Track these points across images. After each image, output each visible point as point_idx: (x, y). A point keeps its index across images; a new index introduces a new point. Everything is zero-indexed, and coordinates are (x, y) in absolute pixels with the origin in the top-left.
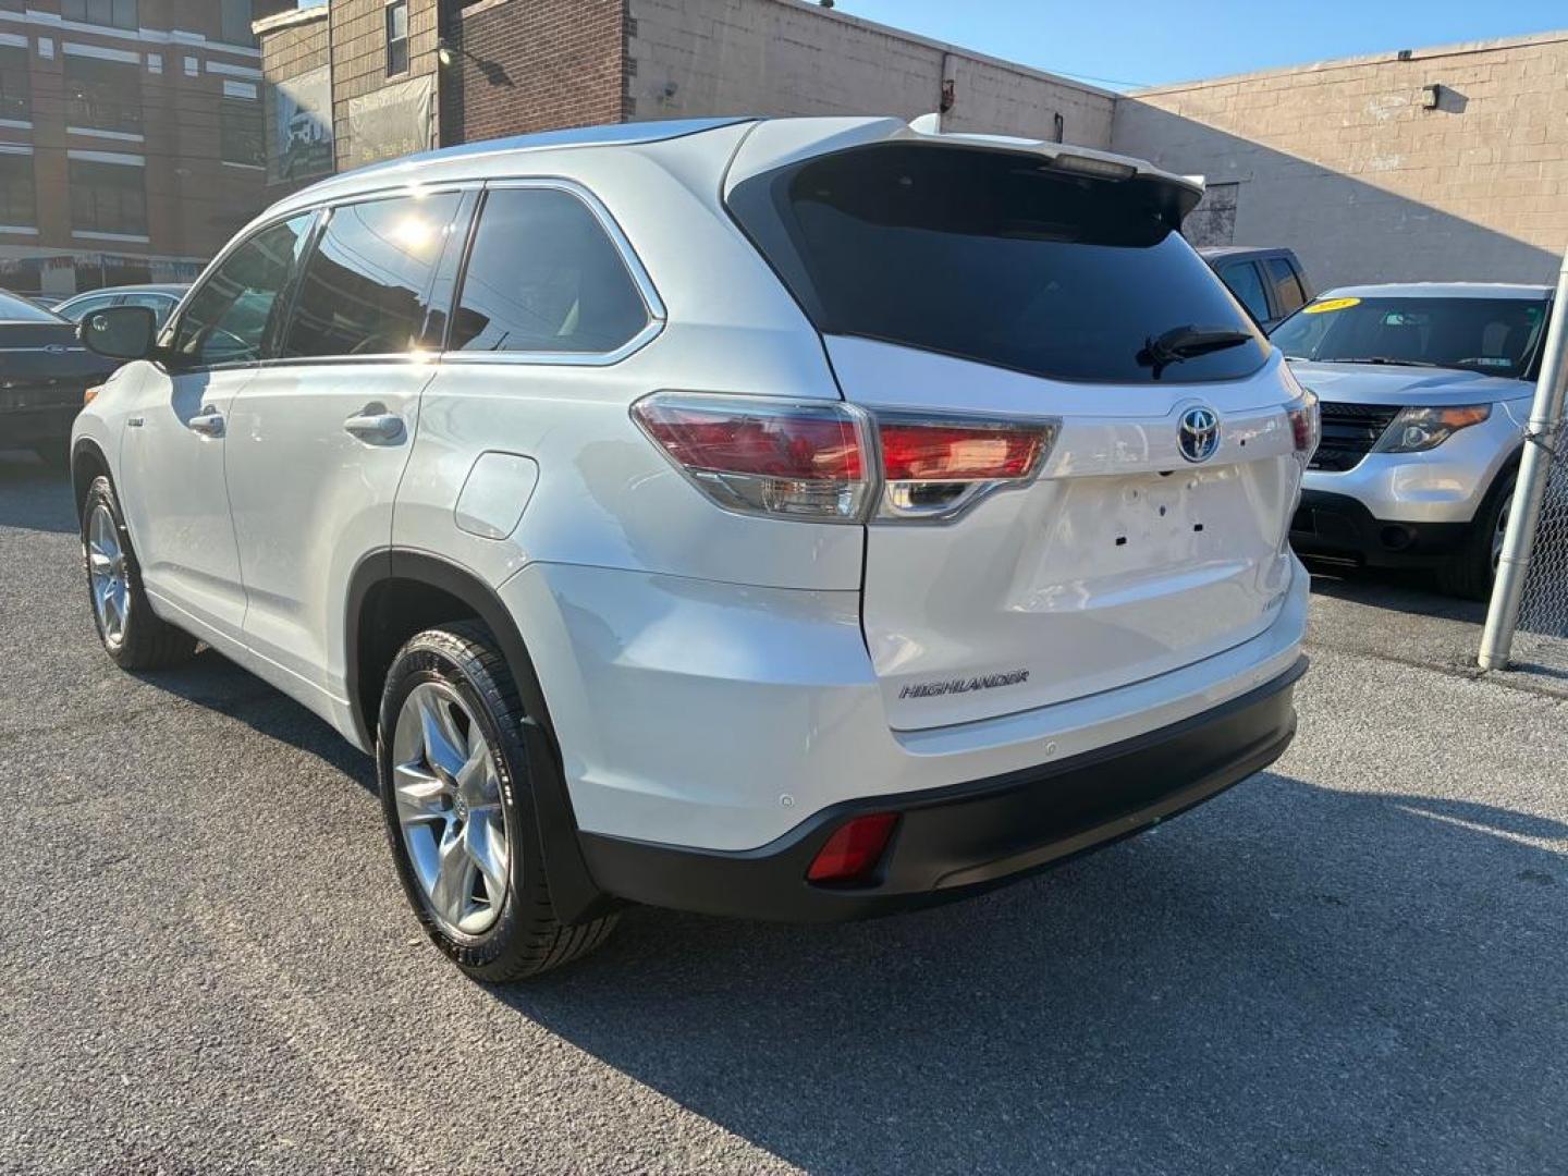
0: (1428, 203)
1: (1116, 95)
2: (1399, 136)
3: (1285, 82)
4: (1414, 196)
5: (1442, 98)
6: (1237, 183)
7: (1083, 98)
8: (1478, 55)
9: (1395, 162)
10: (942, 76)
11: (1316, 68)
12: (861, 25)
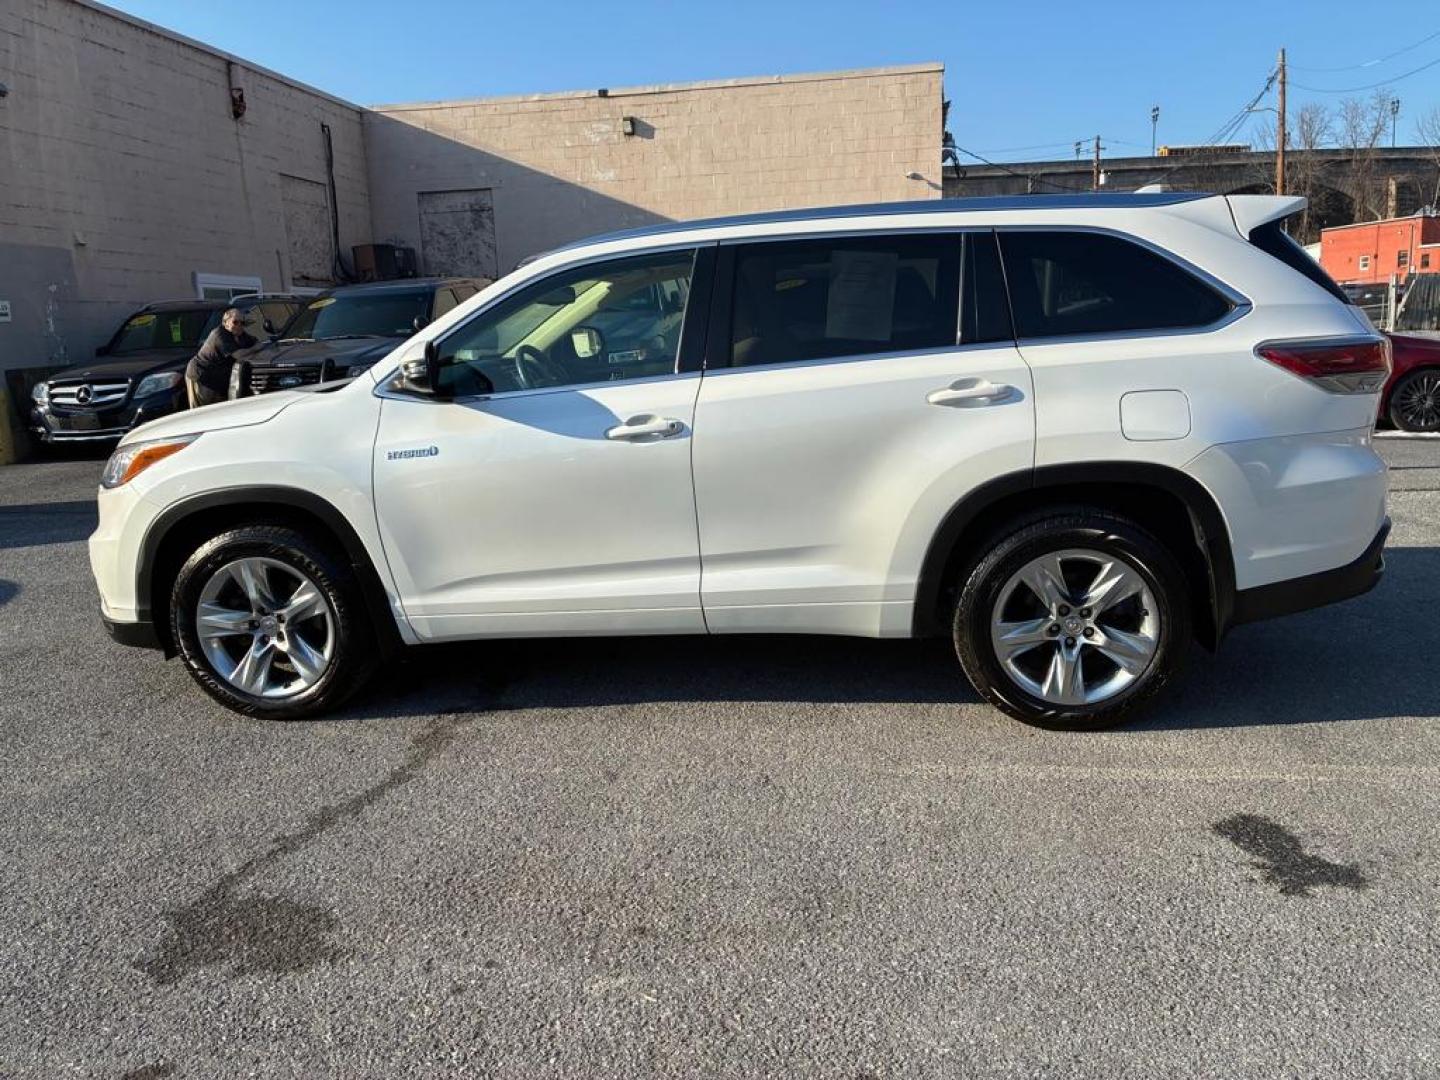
0: (642, 206)
1: (361, 108)
2: (610, 155)
3: (513, 108)
4: (629, 201)
5: (637, 128)
6: (490, 189)
7: (338, 110)
8: (656, 96)
9: (611, 174)
10: (230, 83)
11: (536, 98)
12: (154, 30)
